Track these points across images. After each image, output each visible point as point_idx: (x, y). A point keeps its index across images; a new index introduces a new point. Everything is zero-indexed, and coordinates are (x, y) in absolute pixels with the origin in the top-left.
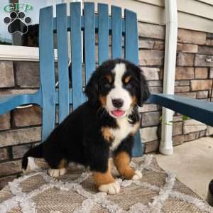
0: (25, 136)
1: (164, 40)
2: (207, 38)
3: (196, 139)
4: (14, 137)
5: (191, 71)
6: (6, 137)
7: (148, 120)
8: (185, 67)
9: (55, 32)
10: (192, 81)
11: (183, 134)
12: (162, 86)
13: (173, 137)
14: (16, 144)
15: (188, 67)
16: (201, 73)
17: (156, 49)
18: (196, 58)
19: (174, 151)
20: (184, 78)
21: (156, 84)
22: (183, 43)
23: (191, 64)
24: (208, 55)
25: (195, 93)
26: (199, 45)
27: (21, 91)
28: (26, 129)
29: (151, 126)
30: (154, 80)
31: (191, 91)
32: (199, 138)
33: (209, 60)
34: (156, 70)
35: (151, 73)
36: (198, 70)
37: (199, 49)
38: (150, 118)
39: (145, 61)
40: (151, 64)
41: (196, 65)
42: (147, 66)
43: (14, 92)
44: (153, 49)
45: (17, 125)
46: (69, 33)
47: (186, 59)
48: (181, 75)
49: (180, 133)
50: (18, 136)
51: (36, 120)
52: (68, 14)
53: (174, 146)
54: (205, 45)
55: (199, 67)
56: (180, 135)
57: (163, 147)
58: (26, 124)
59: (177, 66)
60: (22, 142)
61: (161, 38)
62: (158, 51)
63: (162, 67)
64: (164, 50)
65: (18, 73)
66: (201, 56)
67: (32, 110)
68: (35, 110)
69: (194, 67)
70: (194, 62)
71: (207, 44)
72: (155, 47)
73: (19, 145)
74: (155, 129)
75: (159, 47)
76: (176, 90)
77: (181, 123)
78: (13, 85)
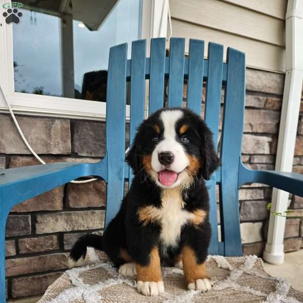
0: (81, 221)
1: (281, 96)
4: (67, 221)
6: (57, 220)
7: (249, 213)
11: (300, 236)
12: (274, 164)
13: (285, 239)
14: (68, 230)
17: (267, 109)
19: (285, 259)
21: (265, 160)
27: (79, 161)
28: (82, 212)
29: (254, 221)
30: (263, 155)
34: (266, 140)
35: (258, 143)
38: (252, 210)
39: (251, 125)
40: (260, 131)
42: (253, 133)
43: (70, 161)
44: (264, 108)
45: (71, 205)
49: (297, 234)
50: (72, 221)
51: (97, 201)
53: (286, 252)
56: (295, 237)
57: (270, 252)
58: (83, 205)
59: (298, 135)
60: (76, 229)
61: (276, 92)
62: (272, 112)
63: (275, 136)
64: (279, 110)
65: (76, 136)
67: (91, 186)
72: (268, 106)
73: (72, 232)
74: (258, 226)
75: (273, 106)
76: (294, 170)
77: (298, 220)
78: (70, 152)
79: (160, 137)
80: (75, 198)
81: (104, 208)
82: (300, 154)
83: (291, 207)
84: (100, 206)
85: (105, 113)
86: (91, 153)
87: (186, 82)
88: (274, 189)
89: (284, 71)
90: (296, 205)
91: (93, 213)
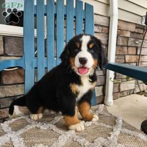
0: (10, 91)
1: (109, 27)
2: (136, 28)
3: (127, 95)
5: (125, 49)
8: (122, 46)
9: (35, 15)
10: (126, 56)
11: (119, 92)
13: (113, 93)
16: (132, 51)
18: (129, 40)
19: (114, 102)
20: (121, 54)
22: (121, 30)
23: (126, 44)
24: (137, 39)
25: (128, 64)
26: (131, 32)
27: (8, 58)
29: (99, 86)
31: (125, 62)
32: (130, 94)
33: (137, 42)
36: (130, 49)
37: (131, 35)
41: (129, 45)
43: (3, 58)
44: (102, 33)
45: (5, 82)
46: (45, 17)
47: (123, 41)
49: (118, 91)
50: (5, 91)
51: (19, 80)
52: (45, 4)
53: (114, 99)
54: (134, 32)
55: (131, 46)
57: (107, 100)
58: (11, 82)
59: (117, 45)
60: (7, 96)
61: (106, 25)
62: (104, 34)
63: (107, 46)
64: (108, 34)
65: (6, 45)
66: (132, 39)
67: (16, 72)
68: (18, 72)
69: (128, 46)
70: (127, 43)
71: (136, 31)
74: (101, 88)
75: (105, 32)
76: (116, 61)
77: (118, 84)
78: (3, 53)
79: (80, 50)
80: (6, 79)
81: (23, 83)
82: (118, 54)
83: (115, 78)
84: (21, 82)
85: (22, 32)
86: (15, 54)
87: (65, 19)
88: (108, 70)
89: (109, 16)
90: (117, 77)
91: (17, 86)
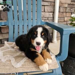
0: (6, 36)
2: (71, 1)
4: (2, 36)
5: (65, 14)
8: (62, 12)
10: (65, 18)
12: (54, 19)
14: (3, 39)
15: (64, 12)
17: (52, 6)
18: (67, 9)
20: (62, 16)
21: (51, 19)
22: (62, 3)
24: (72, 8)
25: (66, 22)
26: (68, 4)
30: (51, 17)
31: (64, 21)
33: (72, 10)
34: (51, 13)
35: (49, 14)
37: (68, 6)
39: (47, 10)
40: (50, 11)
42: (48, 12)
45: (3, 32)
48: (61, 15)
53: (57, 40)
54: (71, 4)
55: (68, 12)
59: (59, 12)
63: (54, 12)
65: (1, 15)
66: (69, 8)
75: (53, 5)
79: (36, 36)
80: (3, 30)
